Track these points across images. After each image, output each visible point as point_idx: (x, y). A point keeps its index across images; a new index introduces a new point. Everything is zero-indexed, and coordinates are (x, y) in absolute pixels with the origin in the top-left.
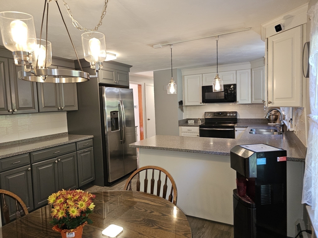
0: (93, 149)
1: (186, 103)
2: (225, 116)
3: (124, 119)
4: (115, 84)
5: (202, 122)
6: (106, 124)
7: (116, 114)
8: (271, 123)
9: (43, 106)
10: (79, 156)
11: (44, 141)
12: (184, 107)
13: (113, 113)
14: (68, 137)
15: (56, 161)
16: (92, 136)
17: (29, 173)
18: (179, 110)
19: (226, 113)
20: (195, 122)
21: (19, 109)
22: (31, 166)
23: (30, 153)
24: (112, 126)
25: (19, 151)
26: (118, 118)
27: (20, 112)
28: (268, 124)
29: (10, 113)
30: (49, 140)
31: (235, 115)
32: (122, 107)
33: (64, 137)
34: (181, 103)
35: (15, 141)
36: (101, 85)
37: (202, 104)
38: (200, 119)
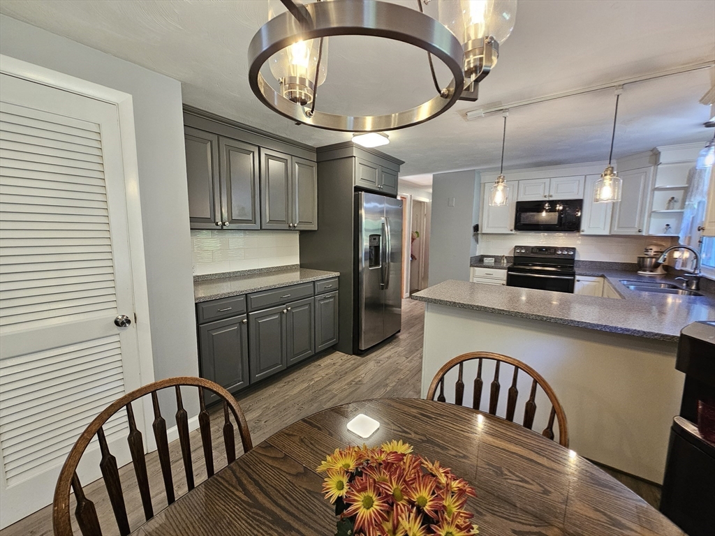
0: (337, 294)
1: (485, 229)
2: (551, 254)
3: (388, 250)
4: (378, 189)
5: (508, 262)
6: (362, 255)
7: (377, 240)
8: (645, 271)
9: (268, 220)
10: (317, 304)
11: (265, 276)
12: (480, 236)
13: (374, 238)
14: (299, 273)
15: (285, 311)
16: (337, 274)
17: (244, 328)
18: (472, 240)
19: (556, 249)
20: (495, 261)
21: (232, 221)
22: (248, 315)
23: (246, 294)
24: (370, 259)
25: (230, 291)
26: (379, 246)
27: (234, 226)
28: (639, 272)
29: (218, 227)
30: (273, 275)
31: (572, 253)
32: (387, 229)
33: (293, 272)
34: (476, 228)
35: (224, 274)
36: (358, 189)
37: (513, 232)
38: (506, 257)
